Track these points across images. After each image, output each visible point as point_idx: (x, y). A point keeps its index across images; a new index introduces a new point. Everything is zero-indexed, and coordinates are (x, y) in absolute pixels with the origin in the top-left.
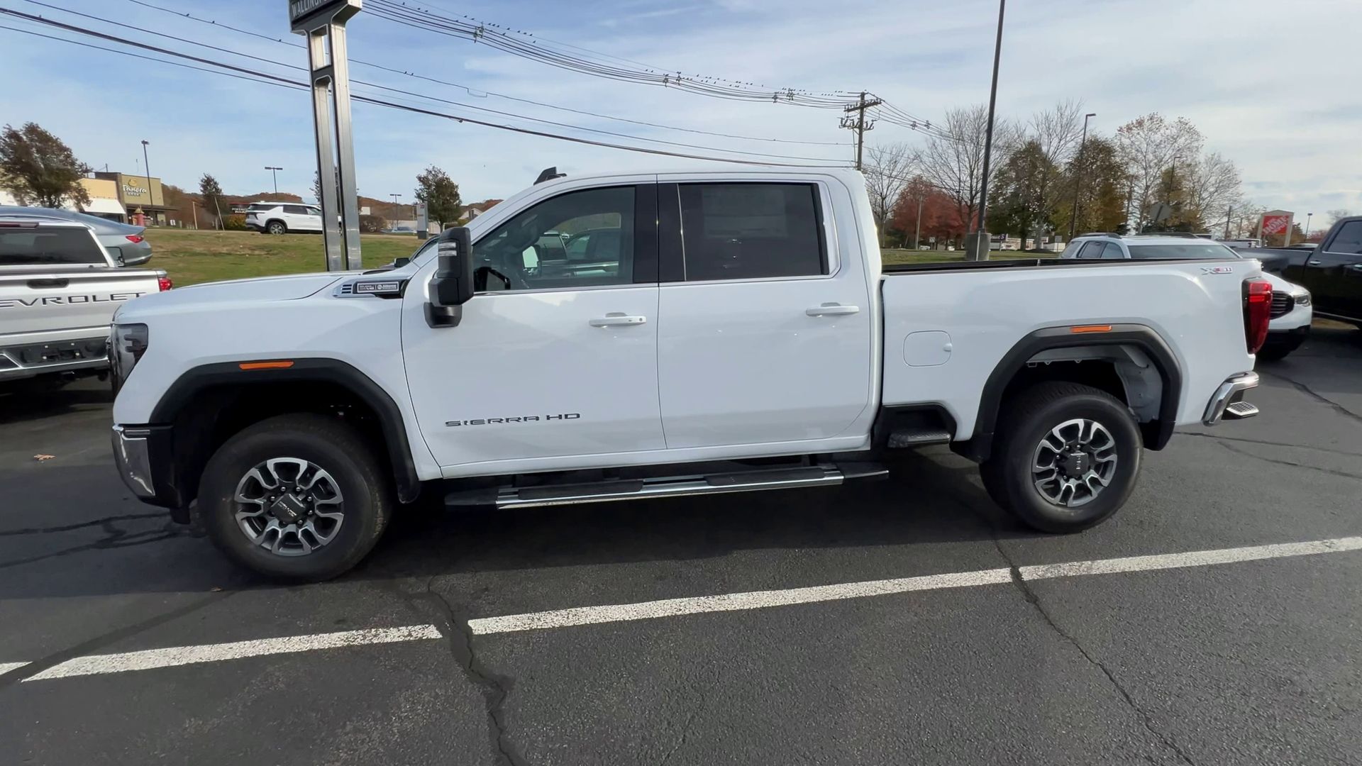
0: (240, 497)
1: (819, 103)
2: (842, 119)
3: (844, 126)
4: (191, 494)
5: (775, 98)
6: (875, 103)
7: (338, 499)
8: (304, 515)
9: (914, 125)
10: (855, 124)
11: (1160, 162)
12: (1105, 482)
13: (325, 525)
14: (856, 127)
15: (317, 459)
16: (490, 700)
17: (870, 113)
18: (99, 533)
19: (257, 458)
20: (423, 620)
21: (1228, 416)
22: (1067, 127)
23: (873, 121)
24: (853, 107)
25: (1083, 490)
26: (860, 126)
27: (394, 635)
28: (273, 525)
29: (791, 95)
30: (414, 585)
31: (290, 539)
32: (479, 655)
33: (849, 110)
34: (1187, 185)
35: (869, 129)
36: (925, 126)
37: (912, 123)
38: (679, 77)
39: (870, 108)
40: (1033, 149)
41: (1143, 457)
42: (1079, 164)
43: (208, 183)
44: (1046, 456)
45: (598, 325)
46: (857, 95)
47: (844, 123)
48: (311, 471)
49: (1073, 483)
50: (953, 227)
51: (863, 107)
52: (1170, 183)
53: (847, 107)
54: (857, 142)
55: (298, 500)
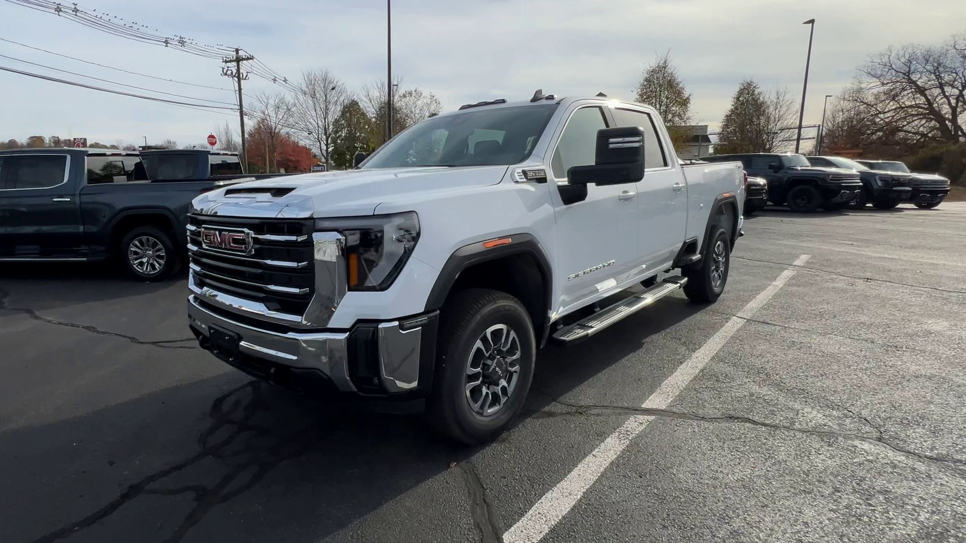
1: (203, 52)
2: (223, 68)
3: (226, 74)
5: (166, 42)
6: (248, 59)
9: (275, 80)
10: (234, 74)
14: (235, 76)
17: (244, 65)
23: (247, 73)
24: (229, 59)
26: (239, 77)
29: (182, 42)
33: (226, 62)
35: (245, 79)
36: (284, 81)
37: (273, 78)
38: (75, 8)
39: (244, 62)
46: (232, 50)
47: (225, 72)
50: (291, 161)
51: (238, 60)
53: (224, 59)
54: (237, 89)
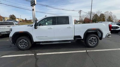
0: (19, 43)
4: (15, 43)
6: (81, 11)
7: (27, 43)
8: (25, 44)
11: (108, 15)
12: (96, 43)
13: (26, 45)
15: (25, 40)
16: (36, 60)
18: (10, 46)
19: (21, 40)
20: (33, 53)
21: (108, 37)
22: (99, 12)
25: (94, 44)
27: (30, 55)
28: (22, 45)
30: (33, 51)
31: (23, 47)
32: (37, 56)
34: (111, 17)
35: (81, 13)
40: (96, 14)
41: (100, 41)
42: (100, 16)
43: (26, 19)
44: (90, 40)
45: (49, 29)
47: (79, 13)
48: (25, 41)
49: (93, 43)
52: (110, 17)
53: (79, 11)
55: (24, 43)
